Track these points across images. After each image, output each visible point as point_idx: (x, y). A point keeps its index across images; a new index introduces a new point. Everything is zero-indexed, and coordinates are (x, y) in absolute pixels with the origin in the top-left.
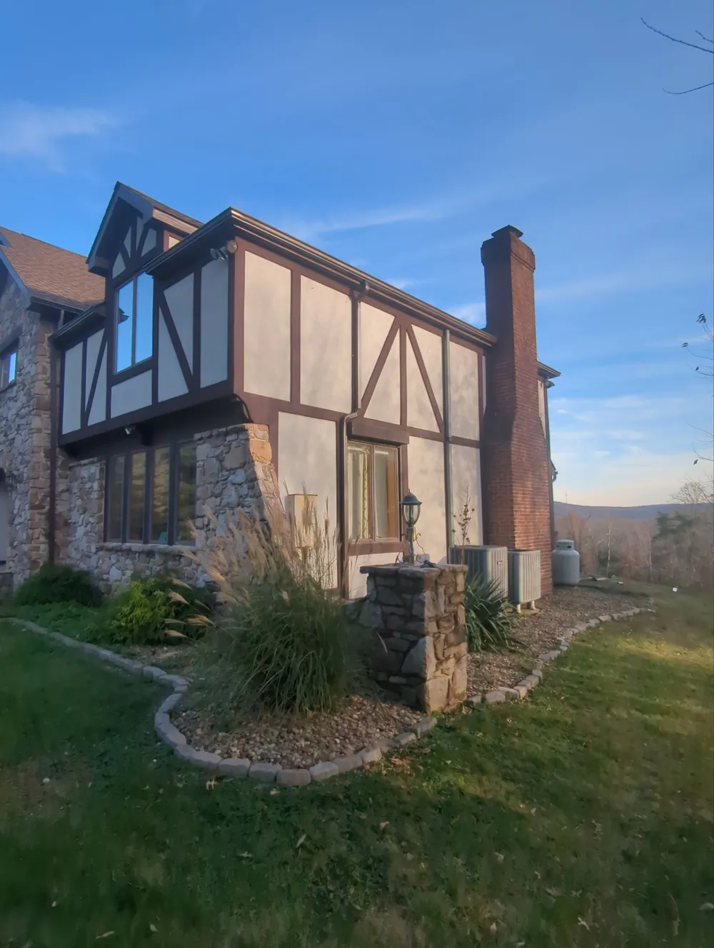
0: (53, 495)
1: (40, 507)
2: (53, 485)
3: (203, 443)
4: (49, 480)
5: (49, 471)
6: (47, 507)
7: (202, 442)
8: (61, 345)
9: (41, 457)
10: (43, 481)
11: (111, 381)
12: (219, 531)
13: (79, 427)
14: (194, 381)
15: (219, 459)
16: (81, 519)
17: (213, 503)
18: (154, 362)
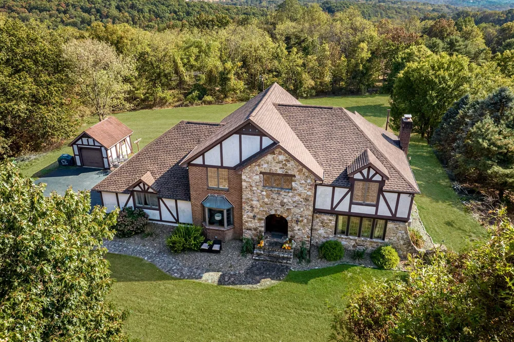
2: (312, 221)
7: (390, 223)
8: (316, 185)
11: (351, 203)
12: (394, 240)
13: (330, 209)
14: (394, 215)
15: (396, 228)
16: (322, 228)
17: (392, 235)
18: (377, 206)
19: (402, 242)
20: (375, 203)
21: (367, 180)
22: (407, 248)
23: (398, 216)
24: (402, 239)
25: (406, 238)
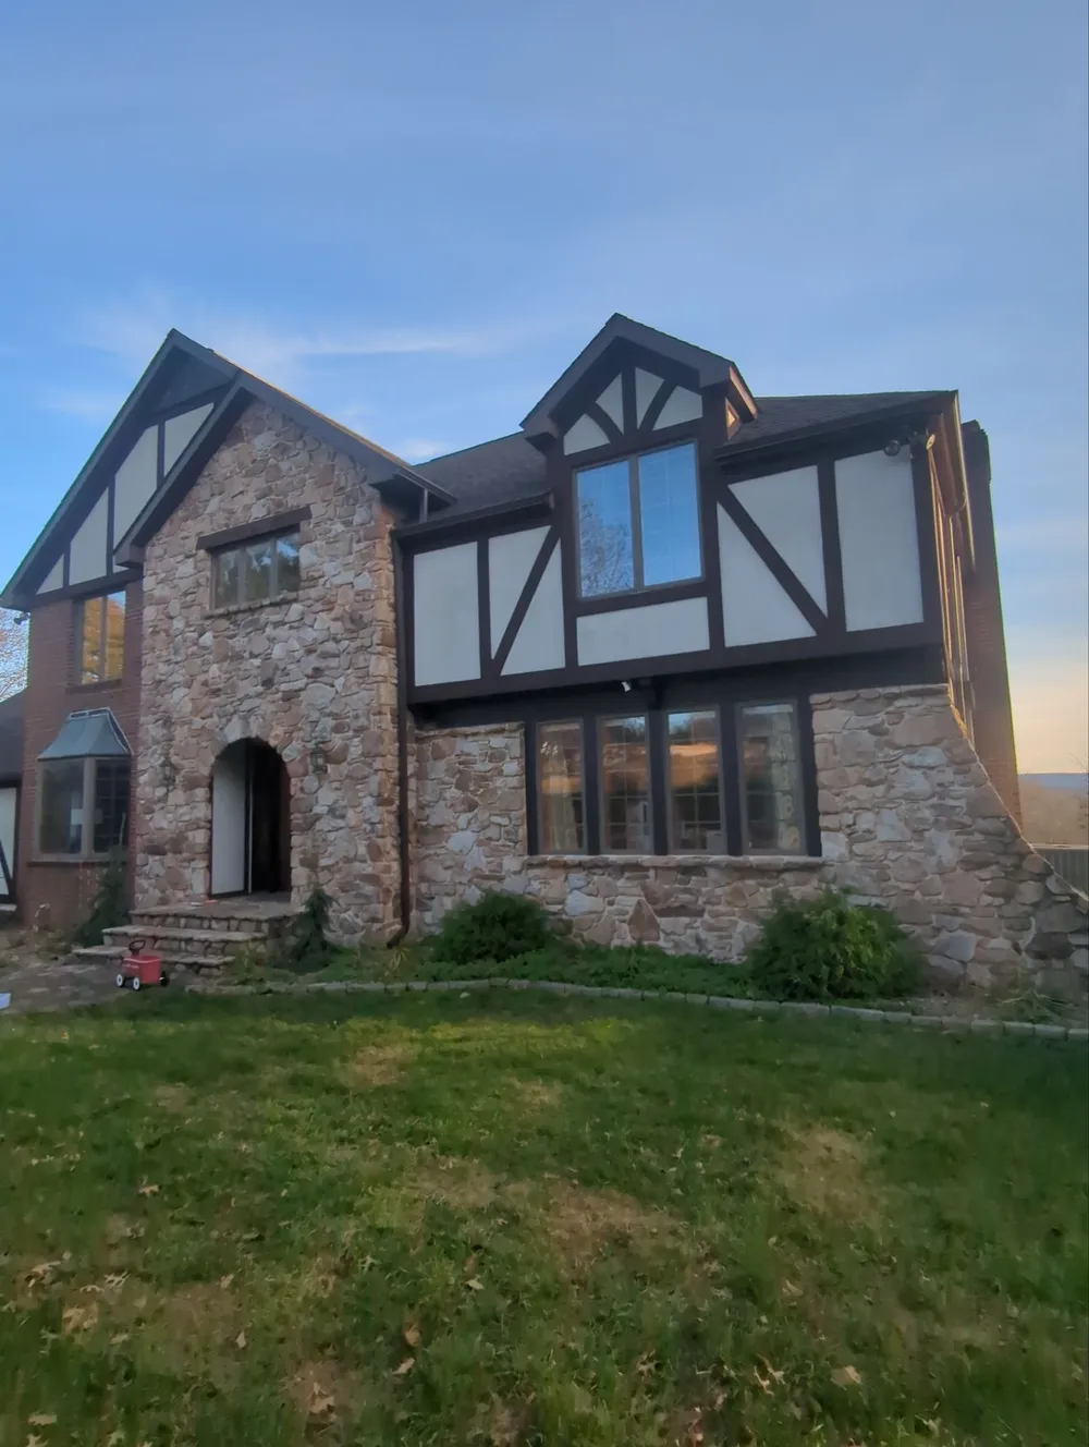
0: (402, 782)
1: (389, 802)
2: (403, 767)
3: (832, 708)
4: (397, 759)
5: (397, 744)
6: (397, 802)
7: (829, 705)
8: (408, 547)
9: (387, 721)
10: (392, 762)
11: (575, 607)
12: (883, 834)
13: (477, 676)
14: (829, 620)
15: (876, 731)
16: (462, 820)
17: (863, 793)
18: (709, 587)
19: (947, 849)
20: (692, 570)
21: (633, 442)
22: (1008, 896)
23: (859, 618)
24: (945, 818)
25: (974, 809)
